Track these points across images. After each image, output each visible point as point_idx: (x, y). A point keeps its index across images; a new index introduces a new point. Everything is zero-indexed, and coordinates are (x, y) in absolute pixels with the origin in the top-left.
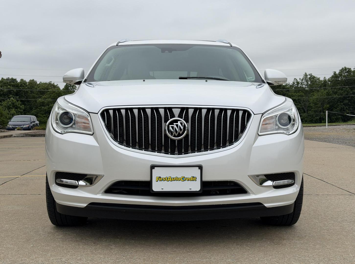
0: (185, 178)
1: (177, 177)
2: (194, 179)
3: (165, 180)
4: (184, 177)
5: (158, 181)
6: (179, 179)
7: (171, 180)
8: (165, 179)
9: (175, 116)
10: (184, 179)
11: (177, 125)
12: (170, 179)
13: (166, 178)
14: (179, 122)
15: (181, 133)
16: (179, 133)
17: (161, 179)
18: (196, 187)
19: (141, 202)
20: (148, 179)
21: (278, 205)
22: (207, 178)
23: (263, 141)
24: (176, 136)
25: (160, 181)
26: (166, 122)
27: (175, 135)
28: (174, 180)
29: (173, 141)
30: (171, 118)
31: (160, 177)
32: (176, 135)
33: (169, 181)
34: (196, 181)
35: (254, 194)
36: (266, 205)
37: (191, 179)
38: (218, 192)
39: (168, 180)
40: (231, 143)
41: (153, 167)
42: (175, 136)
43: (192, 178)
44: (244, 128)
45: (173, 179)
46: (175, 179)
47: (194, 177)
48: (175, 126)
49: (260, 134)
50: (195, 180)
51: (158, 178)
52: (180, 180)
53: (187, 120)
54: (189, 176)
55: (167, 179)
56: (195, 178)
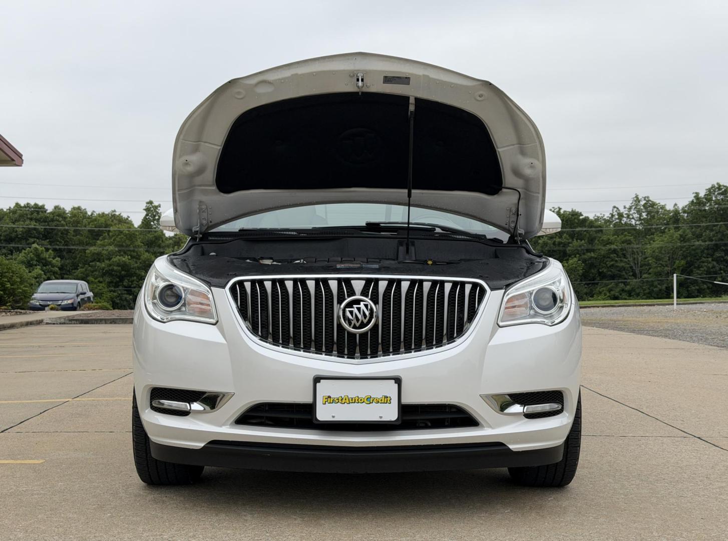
0: (372, 399)
1: (358, 397)
2: (386, 400)
3: (338, 402)
4: (370, 397)
5: (325, 404)
6: (361, 400)
7: (347, 401)
8: (338, 399)
9: (357, 293)
10: (369, 400)
11: (359, 309)
12: (346, 400)
13: (340, 399)
14: (362, 303)
15: (365, 321)
16: (362, 322)
17: (332, 399)
18: (390, 414)
19: (296, 439)
20: (309, 400)
21: (534, 447)
22: (410, 399)
23: (506, 336)
24: (357, 326)
25: (330, 403)
26: (340, 302)
27: (355, 325)
28: (353, 401)
29: (352, 336)
30: (349, 296)
31: (329, 397)
32: (358, 325)
33: (344, 403)
34: (390, 403)
35: (490, 427)
36: (512, 447)
37: (381, 400)
38: (429, 424)
39: (344, 401)
40: (451, 339)
41: (317, 380)
42: (355, 327)
43: (383, 399)
44: (473, 314)
45: (351, 399)
46: (355, 400)
47: (387, 397)
48: (355, 311)
49: (501, 324)
50: (388, 402)
51: (326, 399)
52: (364, 402)
53: (375, 300)
54: (378, 395)
55: (342, 399)
56: (389, 399)
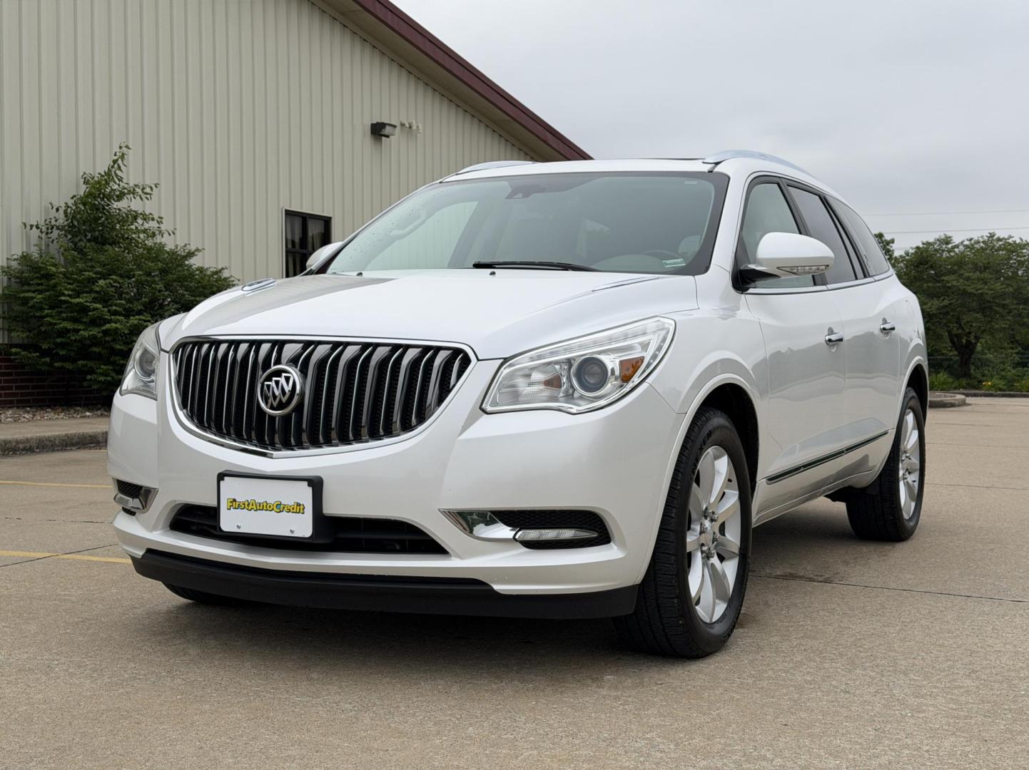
0: (282, 506)
1: (266, 502)
2: (299, 509)
3: (245, 507)
4: (279, 503)
5: (230, 509)
6: (270, 507)
7: (254, 507)
8: (244, 504)
10: (280, 507)
11: (277, 383)
12: (252, 505)
13: (246, 503)
14: (284, 374)
15: (284, 400)
16: (280, 400)
17: (237, 503)
18: (302, 527)
20: (214, 504)
21: (537, 590)
24: (275, 406)
25: (235, 508)
27: (272, 404)
28: (261, 508)
30: (275, 364)
31: (235, 500)
32: (275, 404)
33: (251, 510)
34: (303, 513)
35: (461, 558)
36: (496, 587)
37: (293, 509)
38: (398, 547)
39: (251, 507)
40: (407, 427)
41: (221, 477)
42: (272, 408)
43: (295, 507)
44: (445, 390)
45: (258, 505)
46: (263, 506)
47: (300, 505)
48: (273, 384)
49: (489, 409)
50: (301, 511)
51: (231, 502)
53: (304, 372)
54: (289, 501)
55: (249, 504)
56: (302, 507)
